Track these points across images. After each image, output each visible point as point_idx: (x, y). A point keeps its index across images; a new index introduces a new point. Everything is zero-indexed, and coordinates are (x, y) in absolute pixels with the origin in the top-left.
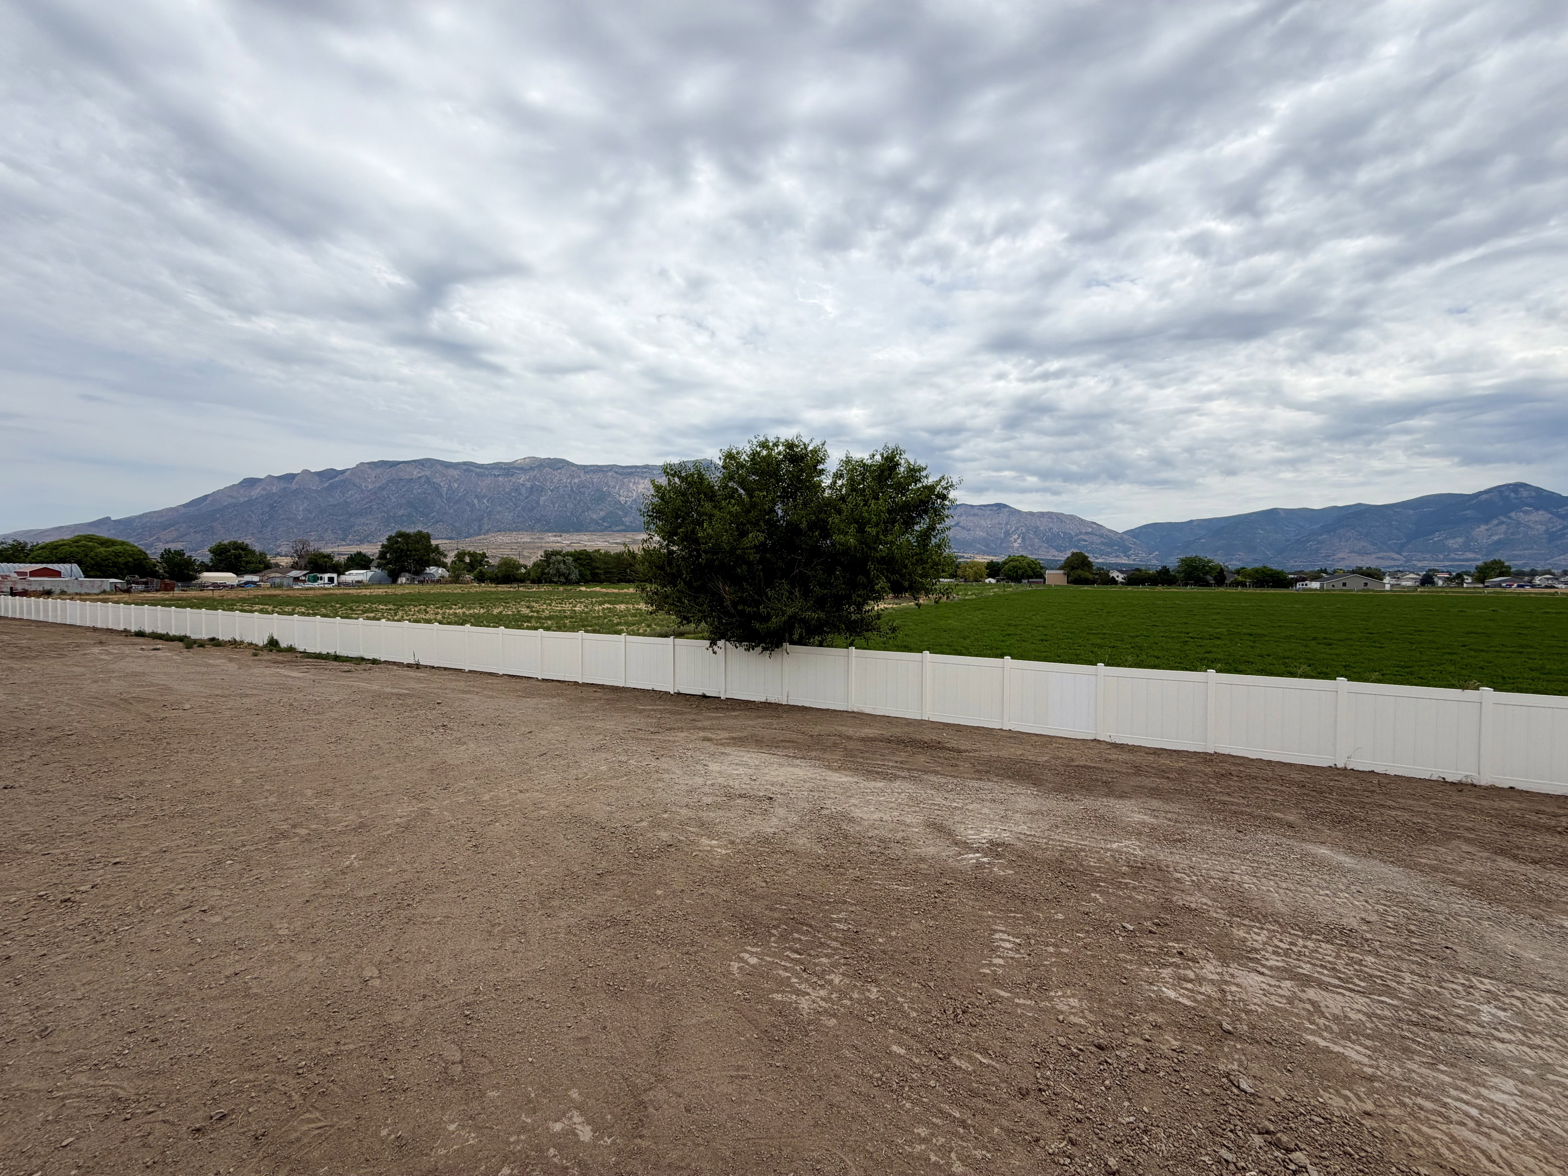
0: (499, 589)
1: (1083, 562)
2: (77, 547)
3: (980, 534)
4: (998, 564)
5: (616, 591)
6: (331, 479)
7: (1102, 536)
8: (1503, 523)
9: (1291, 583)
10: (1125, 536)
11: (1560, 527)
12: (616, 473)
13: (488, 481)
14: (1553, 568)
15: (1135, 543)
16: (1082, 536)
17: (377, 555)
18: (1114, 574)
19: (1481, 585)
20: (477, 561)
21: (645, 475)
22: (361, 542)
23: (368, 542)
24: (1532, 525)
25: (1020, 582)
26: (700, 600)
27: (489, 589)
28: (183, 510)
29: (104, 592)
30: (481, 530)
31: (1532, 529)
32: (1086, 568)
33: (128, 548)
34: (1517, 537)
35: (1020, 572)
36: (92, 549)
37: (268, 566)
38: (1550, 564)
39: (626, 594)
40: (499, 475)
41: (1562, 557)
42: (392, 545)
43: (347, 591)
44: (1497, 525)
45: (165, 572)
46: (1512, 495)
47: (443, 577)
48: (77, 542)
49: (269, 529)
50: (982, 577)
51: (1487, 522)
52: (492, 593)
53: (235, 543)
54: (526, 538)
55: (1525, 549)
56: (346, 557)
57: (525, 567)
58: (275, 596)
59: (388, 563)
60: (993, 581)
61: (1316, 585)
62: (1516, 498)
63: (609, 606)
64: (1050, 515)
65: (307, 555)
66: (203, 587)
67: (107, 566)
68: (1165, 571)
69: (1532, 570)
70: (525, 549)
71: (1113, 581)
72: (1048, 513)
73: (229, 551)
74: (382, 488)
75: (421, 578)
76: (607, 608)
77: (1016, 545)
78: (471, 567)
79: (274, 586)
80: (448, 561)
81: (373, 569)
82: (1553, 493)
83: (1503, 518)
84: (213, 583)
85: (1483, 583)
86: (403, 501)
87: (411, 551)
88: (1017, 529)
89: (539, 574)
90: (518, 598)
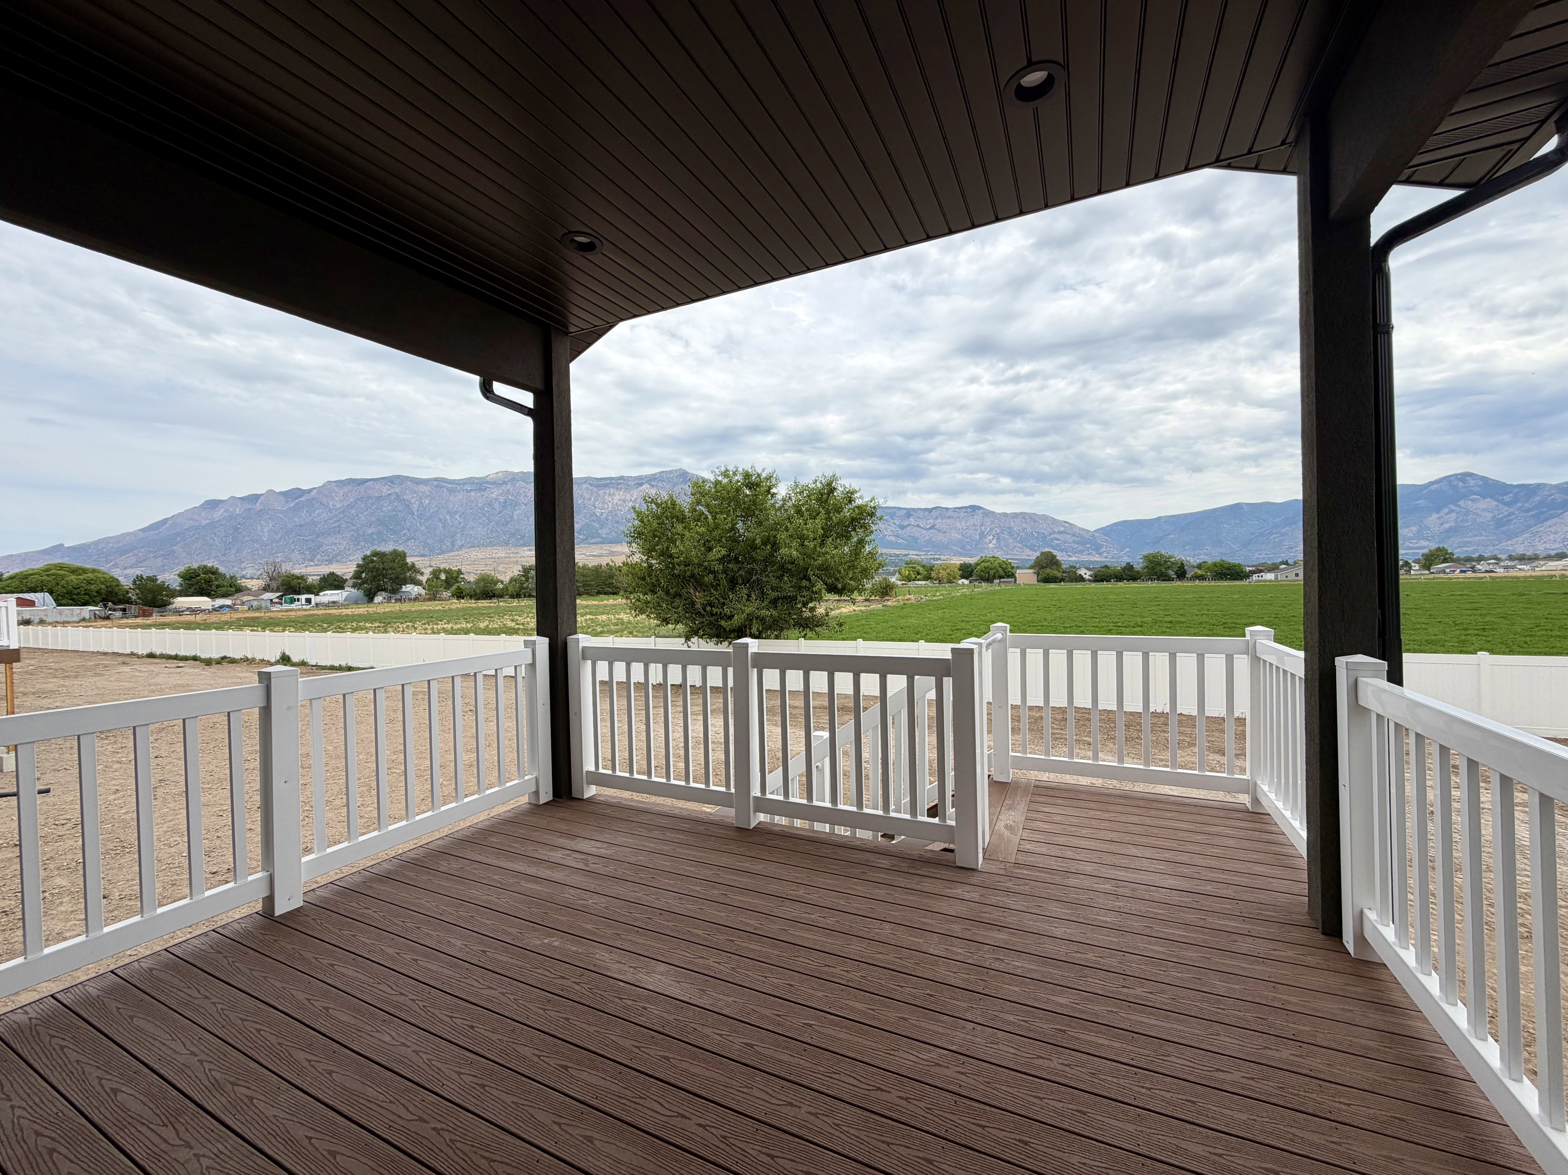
0: (480, 605)
1: (1051, 561)
2: (48, 575)
3: (955, 535)
4: (971, 565)
5: (596, 603)
6: (297, 498)
7: (1074, 535)
8: (1453, 511)
9: (1247, 576)
10: (1096, 534)
11: (1506, 513)
12: (591, 485)
13: (460, 496)
14: (1500, 554)
15: (1106, 541)
16: (1055, 535)
17: (351, 575)
18: (1082, 572)
19: (1427, 572)
20: (452, 578)
21: (620, 487)
22: (330, 562)
23: (337, 561)
24: (1479, 513)
25: (992, 582)
26: (676, 604)
27: (469, 605)
28: (141, 535)
29: (84, 620)
30: (454, 546)
31: (1481, 516)
32: (1054, 567)
33: (99, 575)
34: (1466, 524)
35: (992, 572)
36: (63, 577)
37: (239, 590)
38: (1498, 549)
39: (606, 606)
40: (471, 490)
41: (1509, 542)
42: (368, 564)
43: (327, 612)
44: (1448, 513)
45: (138, 598)
46: (1461, 484)
47: (420, 595)
48: (47, 570)
49: (233, 551)
50: (955, 578)
51: (1438, 512)
52: (474, 609)
53: (205, 567)
54: (501, 553)
55: (1474, 536)
56: (318, 578)
57: (502, 582)
58: (258, 618)
59: (364, 583)
60: (966, 582)
61: (1270, 576)
62: (1464, 487)
63: (591, 617)
64: (1023, 515)
65: (279, 577)
66: (179, 612)
67: (79, 594)
68: (1129, 567)
69: (1480, 556)
70: (500, 564)
71: (1081, 579)
72: (1021, 513)
73: (199, 575)
74: (351, 506)
75: (398, 597)
76: (590, 619)
77: (991, 545)
78: (448, 584)
79: (251, 608)
80: (424, 579)
81: (346, 588)
82: (1498, 481)
83: (1452, 507)
84: (188, 608)
85: (1429, 570)
86: (373, 519)
87: (387, 570)
88: (991, 530)
89: (517, 589)
90: (501, 613)
